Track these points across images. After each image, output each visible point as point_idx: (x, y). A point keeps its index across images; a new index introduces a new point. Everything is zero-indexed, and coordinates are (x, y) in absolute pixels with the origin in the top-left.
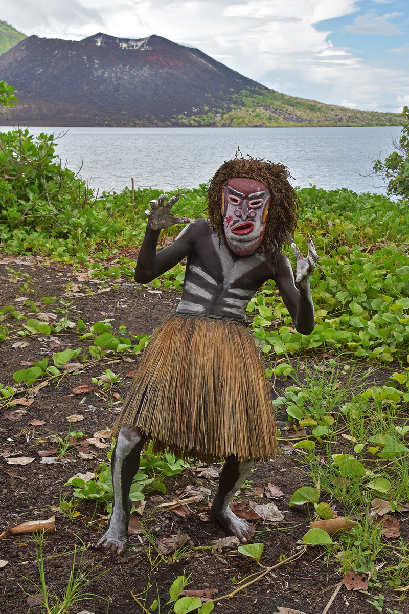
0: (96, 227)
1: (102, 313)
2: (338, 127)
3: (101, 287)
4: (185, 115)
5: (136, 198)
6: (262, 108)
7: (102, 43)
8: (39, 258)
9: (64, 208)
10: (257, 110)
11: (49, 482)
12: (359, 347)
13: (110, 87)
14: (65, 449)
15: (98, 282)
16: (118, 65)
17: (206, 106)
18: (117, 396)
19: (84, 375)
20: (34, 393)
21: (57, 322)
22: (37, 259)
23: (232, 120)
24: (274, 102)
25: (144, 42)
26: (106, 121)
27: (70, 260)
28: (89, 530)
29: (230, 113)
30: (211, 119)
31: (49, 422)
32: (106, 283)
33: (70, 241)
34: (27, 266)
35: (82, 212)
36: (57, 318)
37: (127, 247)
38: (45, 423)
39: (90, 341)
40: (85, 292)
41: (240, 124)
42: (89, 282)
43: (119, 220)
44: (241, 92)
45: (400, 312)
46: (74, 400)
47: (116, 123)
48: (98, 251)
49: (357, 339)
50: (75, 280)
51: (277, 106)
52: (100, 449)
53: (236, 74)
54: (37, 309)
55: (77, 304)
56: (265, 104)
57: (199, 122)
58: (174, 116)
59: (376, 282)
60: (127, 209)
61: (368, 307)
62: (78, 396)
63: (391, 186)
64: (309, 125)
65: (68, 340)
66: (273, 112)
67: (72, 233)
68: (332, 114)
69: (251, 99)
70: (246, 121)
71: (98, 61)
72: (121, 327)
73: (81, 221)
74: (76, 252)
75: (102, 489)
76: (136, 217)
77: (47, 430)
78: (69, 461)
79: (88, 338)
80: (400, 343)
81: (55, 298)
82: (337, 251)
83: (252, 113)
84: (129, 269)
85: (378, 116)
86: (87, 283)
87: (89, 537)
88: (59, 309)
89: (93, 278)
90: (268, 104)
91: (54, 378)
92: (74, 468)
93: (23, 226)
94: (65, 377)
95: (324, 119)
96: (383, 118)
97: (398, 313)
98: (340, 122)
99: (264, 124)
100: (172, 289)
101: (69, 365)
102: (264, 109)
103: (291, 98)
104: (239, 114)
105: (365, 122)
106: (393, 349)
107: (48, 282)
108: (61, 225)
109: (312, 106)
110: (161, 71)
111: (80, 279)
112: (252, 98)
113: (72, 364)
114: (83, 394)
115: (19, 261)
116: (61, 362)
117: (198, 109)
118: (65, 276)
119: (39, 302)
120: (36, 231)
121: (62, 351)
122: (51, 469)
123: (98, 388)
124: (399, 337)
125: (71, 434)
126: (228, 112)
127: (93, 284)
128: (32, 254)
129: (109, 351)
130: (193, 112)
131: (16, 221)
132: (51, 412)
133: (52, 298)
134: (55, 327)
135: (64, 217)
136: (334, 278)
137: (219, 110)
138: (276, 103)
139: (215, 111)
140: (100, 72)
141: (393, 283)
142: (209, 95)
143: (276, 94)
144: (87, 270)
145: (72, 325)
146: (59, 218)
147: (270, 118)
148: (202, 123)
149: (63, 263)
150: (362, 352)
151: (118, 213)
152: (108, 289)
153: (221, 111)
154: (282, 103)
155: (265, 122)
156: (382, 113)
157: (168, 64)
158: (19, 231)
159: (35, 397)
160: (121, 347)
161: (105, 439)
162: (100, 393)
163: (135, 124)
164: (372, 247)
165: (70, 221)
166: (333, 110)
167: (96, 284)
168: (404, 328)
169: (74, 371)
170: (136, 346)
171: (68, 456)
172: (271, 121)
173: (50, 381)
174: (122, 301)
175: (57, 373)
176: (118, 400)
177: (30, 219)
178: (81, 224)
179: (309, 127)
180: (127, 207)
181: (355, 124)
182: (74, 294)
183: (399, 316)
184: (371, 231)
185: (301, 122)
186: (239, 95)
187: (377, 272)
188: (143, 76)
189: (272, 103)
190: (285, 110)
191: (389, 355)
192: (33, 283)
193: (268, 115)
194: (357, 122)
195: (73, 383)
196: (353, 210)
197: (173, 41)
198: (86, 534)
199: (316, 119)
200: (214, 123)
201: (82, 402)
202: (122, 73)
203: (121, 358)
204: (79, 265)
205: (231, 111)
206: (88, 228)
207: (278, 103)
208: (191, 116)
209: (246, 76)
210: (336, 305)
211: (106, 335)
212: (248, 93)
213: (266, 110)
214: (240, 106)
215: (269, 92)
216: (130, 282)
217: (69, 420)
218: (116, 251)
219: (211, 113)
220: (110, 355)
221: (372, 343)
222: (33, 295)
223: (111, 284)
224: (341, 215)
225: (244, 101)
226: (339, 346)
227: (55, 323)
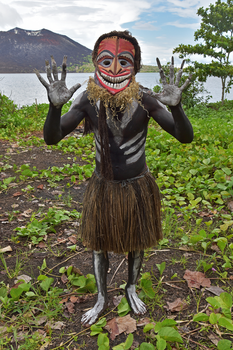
0: (19, 122)
1: (25, 161)
3: (23, 150)
5: (38, 108)
7: (18, 32)
9: (3, 114)
11: (6, 231)
13: (23, 54)
14: (12, 218)
15: (22, 147)
16: (27, 43)
17: (71, 63)
18: (33, 196)
19: (18, 188)
23: (83, 69)
25: (39, 32)
26: (22, 70)
27: (8, 138)
29: (83, 66)
31: (4, 208)
32: (26, 148)
33: (7, 129)
35: (12, 116)
36: (4, 164)
37: (35, 131)
38: (1, 208)
39: (20, 173)
40: (16, 152)
41: (88, 71)
42: (18, 148)
43: (30, 118)
44: (88, 56)
46: (14, 199)
47: (26, 71)
48: (21, 133)
50: (11, 147)
52: (27, 217)
55: (13, 158)
60: (34, 114)
62: (16, 197)
65: (10, 174)
67: (8, 125)
70: (91, 70)
71: (16, 41)
72: (34, 167)
74: (11, 134)
75: (29, 231)
76: (38, 117)
77: (3, 211)
78: (13, 222)
79: (18, 172)
80: (155, 168)
81: (2, 155)
84: (36, 141)
86: (17, 148)
88: (5, 160)
89: (19, 146)
92: (16, 225)
94: (9, 189)
97: (155, 156)
100: (57, 150)
101: (10, 184)
104: (87, 67)
108: (3, 122)
110: (48, 46)
111: (13, 147)
113: (12, 184)
114: (18, 196)
116: (7, 183)
118: (6, 145)
121: (7, 178)
122: (6, 226)
123: (24, 193)
124: (154, 166)
125: (14, 212)
126: (82, 65)
127: (19, 149)
129: (29, 178)
132: (4, 204)
134: (3, 168)
135: (4, 118)
137: (77, 65)
139: (75, 65)
140: (17, 47)
142: (72, 58)
144: (16, 143)
145: (11, 167)
146: (2, 118)
148: (69, 71)
149: (5, 139)
151: (30, 115)
152: (27, 151)
153: (78, 65)
157: (51, 43)
160: (34, 175)
161: (29, 213)
162: (26, 195)
165: (7, 120)
167: (21, 149)
168: (157, 162)
169: (13, 187)
170: (40, 175)
171: (13, 220)
173: (3, 191)
174: (33, 156)
175: (5, 187)
176: (34, 198)
178: (12, 121)
180: (34, 112)
182: (11, 153)
188: (39, 48)
195: (13, 192)
197: (53, 32)
198: (23, 249)
200: (75, 71)
202: (29, 47)
203: (34, 180)
204: (12, 140)
206: (16, 123)
209: (89, 49)
211: (27, 170)
214: (87, 63)
216: (37, 147)
217: (12, 207)
218: (30, 133)
219: (73, 66)
220: (29, 179)
223: (28, 148)
225: (89, 61)
227: (3, 167)
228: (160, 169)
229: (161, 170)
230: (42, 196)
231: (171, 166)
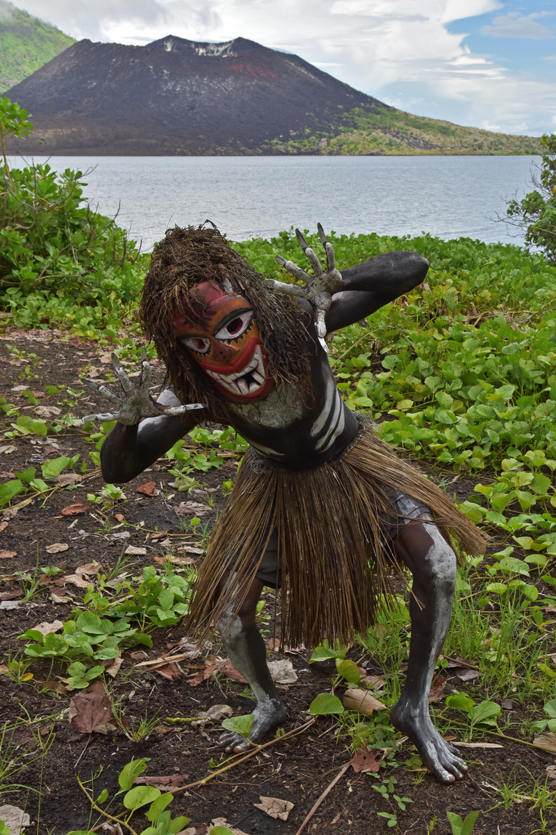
0: (135, 290)
2: (478, 155)
4: (280, 139)
6: (379, 130)
7: (173, 48)
8: (56, 332)
9: (96, 265)
10: (374, 134)
12: (444, 450)
13: (183, 104)
16: (194, 76)
17: (308, 128)
18: (120, 517)
19: (80, 489)
20: (11, 515)
21: (60, 418)
22: (54, 333)
23: (341, 146)
24: (395, 123)
25: (226, 47)
26: (179, 147)
27: (96, 334)
28: (42, 697)
29: (338, 137)
30: (314, 145)
31: (22, 553)
33: (99, 310)
34: (40, 342)
35: (119, 271)
36: (61, 413)
38: (16, 554)
41: (351, 150)
44: (353, 110)
45: (499, 404)
46: (61, 524)
47: (191, 151)
49: (441, 439)
50: (97, 362)
51: (399, 128)
52: (81, 590)
53: (346, 88)
54: (37, 402)
56: (384, 125)
57: (298, 149)
58: (267, 141)
59: (476, 364)
61: (464, 396)
62: (68, 519)
63: (531, 234)
64: (440, 153)
65: (70, 443)
66: (394, 136)
67: (103, 299)
68: (469, 139)
69: (365, 119)
70: (360, 147)
71: (167, 70)
73: (116, 283)
75: (65, 644)
77: (17, 563)
78: (36, 605)
79: (95, 440)
80: (496, 444)
81: (64, 386)
82: (434, 322)
83: (367, 138)
85: (528, 141)
87: (39, 707)
88: (66, 400)
90: (388, 126)
91: (41, 494)
92: (40, 615)
93: (39, 290)
94: (56, 492)
95: (460, 145)
96: (534, 145)
97: (497, 405)
98: (479, 149)
99: (382, 151)
101: (63, 476)
102: (382, 132)
103: (417, 117)
104: (351, 139)
105: (512, 149)
106: (486, 453)
107: (61, 364)
108: (90, 288)
109: (443, 128)
110: (248, 84)
111: (103, 360)
112: (367, 118)
113: (67, 476)
114: (75, 516)
115: (30, 337)
116: (52, 473)
117: (297, 132)
119: (43, 391)
120: (57, 296)
121: (58, 457)
122: (10, 617)
123: (97, 507)
124: (494, 436)
125: (44, 569)
126: (336, 136)
128: (48, 327)
130: (291, 136)
131: (31, 284)
132: (29, 539)
133: (60, 386)
135: (95, 277)
136: (425, 358)
137: (324, 133)
138: (398, 125)
139: (320, 134)
140: (170, 85)
141: (496, 366)
142: (312, 114)
143: (397, 113)
144: (114, 348)
145: (78, 422)
146: (88, 279)
147: (390, 144)
148: (303, 150)
149: (86, 338)
150: (447, 457)
152: (137, 374)
153: (327, 134)
154: (406, 124)
155: (384, 149)
156: (533, 138)
157: (259, 75)
158: (35, 296)
159: (11, 519)
161: (90, 576)
162: (98, 514)
163: (216, 151)
164: (483, 316)
165: (102, 283)
166: (470, 133)
168: (503, 424)
169: (68, 485)
171: (36, 599)
172: (391, 148)
173: (35, 498)
174: (152, 390)
175: (44, 487)
176: (120, 523)
177: (49, 281)
178: (116, 287)
179: (441, 155)
181: (499, 152)
182: (91, 380)
183: (498, 409)
184: (490, 294)
185: (430, 149)
186: (350, 114)
187: (479, 351)
188: (226, 89)
189: (393, 125)
190: (409, 133)
191: (479, 460)
192: (41, 365)
193: (388, 139)
194: (501, 149)
195: (63, 501)
196: (472, 266)
197: (264, 45)
198: (35, 704)
199: (450, 145)
200: (318, 150)
201: (72, 525)
202: (198, 87)
204: (106, 342)
205: (340, 134)
206: (124, 292)
207: (400, 124)
208: (288, 141)
210: (425, 394)
212: (362, 112)
213: (385, 133)
214: (352, 129)
215: (388, 111)
217: (49, 551)
219: (314, 138)
221: (459, 444)
222: (37, 382)
224: (455, 273)
225: (356, 122)
226: (419, 448)
227: (56, 420)
228: (511, 448)
229: (512, 450)
230: (146, 518)
231: (546, 440)
